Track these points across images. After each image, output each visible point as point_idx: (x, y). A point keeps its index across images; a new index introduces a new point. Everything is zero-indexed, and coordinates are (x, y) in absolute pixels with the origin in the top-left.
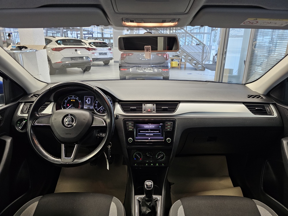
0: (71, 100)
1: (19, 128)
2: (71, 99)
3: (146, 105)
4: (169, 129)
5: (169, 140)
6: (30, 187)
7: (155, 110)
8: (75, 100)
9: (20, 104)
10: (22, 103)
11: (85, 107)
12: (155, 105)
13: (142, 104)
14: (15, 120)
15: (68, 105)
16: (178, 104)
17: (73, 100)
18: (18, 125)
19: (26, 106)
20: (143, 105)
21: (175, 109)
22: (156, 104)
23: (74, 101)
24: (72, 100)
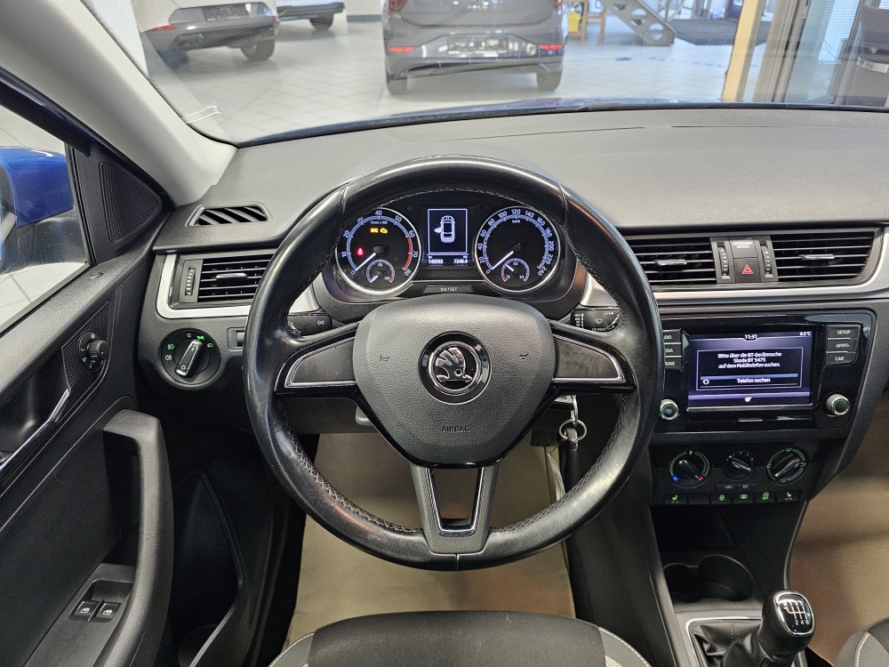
0: (374, 230)
1: (179, 371)
2: (368, 225)
3: (726, 243)
4: (840, 355)
5: (839, 406)
6: (240, 582)
7: (775, 268)
8: (389, 226)
9: (158, 258)
10: (167, 254)
11: (434, 257)
12: (769, 243)
13: (707, 240)
14: (153, 335)
15: (360, 252)
16: (872, 234)
17: (379, 227)
18: (170, 357)
19: (186, 269)
20: (714, 245)
21: (863, 260)
22: (773, 237)
23: (383, 230)
24: (375, 226)
